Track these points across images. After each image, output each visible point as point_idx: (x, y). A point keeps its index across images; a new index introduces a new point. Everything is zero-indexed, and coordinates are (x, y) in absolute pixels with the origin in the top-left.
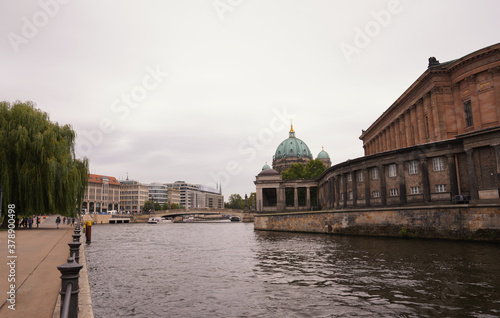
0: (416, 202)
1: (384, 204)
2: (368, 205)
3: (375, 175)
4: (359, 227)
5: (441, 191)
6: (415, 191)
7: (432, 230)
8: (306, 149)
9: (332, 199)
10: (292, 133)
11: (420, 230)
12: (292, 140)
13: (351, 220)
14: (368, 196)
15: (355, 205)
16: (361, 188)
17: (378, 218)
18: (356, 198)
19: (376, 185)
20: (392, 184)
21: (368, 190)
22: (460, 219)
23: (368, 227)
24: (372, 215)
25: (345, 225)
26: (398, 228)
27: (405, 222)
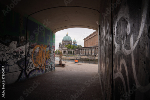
0: (90, 55)
1: (85, 55)
2: (83, 55)
3: (84, 50)
4: (81, 59)
5: (93, 54)
6: (90, 53)
7: (91, 59)
8: (71, 39)
9: (77, 53)
10: (67, 34)
11: (90, 59)
12: (67, 36)
13: (80, 57)
14: (83, 54)
15: (81, 55)
16: (82, 52)
17: (84, 57)
18: (81, 54)
19: (84, 52)
20: (87, 52)
21: (83, 53)
22: (95, 58)
23: (83, 59)
24: (83, 57)
25: (79, 58)
26: (87, 59)
27: (88, 58)
